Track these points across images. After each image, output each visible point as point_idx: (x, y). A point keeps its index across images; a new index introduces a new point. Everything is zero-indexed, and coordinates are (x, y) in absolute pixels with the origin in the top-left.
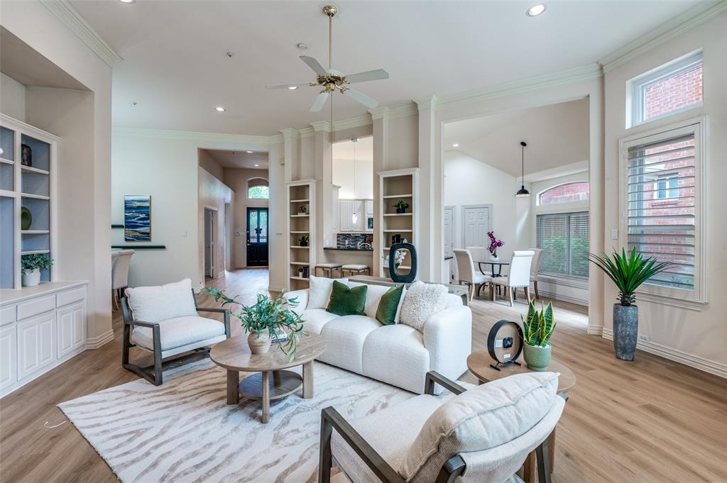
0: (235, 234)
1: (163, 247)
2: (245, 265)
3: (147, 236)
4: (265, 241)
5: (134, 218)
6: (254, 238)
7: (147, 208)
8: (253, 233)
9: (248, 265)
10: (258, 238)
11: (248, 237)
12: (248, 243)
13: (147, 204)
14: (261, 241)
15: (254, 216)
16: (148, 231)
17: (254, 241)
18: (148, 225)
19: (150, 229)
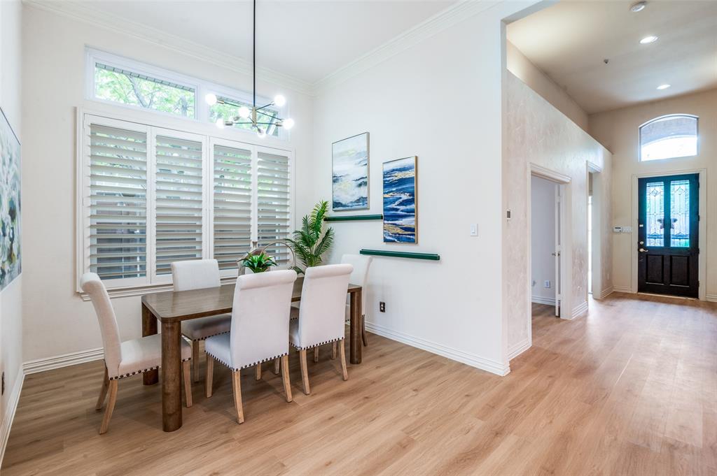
0: (610, 230)
1: (435, 258)
2: (635, 289)
3: (409, 235)
4: (685, 243)
5: (394, 202)
6: (655, 237)
7: (411, 180)
8: (654, 227)
9: (640, 290)
10: (667, 237)
11: (642, 235)
12: (640, 246)
13: (410, 174)
14: (675, 243)
15: (655, 195)
16: (412, 225)
17: (654, 243)
18: (411, 213)
19: (417, 221)
